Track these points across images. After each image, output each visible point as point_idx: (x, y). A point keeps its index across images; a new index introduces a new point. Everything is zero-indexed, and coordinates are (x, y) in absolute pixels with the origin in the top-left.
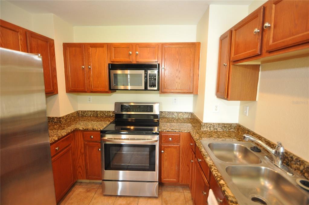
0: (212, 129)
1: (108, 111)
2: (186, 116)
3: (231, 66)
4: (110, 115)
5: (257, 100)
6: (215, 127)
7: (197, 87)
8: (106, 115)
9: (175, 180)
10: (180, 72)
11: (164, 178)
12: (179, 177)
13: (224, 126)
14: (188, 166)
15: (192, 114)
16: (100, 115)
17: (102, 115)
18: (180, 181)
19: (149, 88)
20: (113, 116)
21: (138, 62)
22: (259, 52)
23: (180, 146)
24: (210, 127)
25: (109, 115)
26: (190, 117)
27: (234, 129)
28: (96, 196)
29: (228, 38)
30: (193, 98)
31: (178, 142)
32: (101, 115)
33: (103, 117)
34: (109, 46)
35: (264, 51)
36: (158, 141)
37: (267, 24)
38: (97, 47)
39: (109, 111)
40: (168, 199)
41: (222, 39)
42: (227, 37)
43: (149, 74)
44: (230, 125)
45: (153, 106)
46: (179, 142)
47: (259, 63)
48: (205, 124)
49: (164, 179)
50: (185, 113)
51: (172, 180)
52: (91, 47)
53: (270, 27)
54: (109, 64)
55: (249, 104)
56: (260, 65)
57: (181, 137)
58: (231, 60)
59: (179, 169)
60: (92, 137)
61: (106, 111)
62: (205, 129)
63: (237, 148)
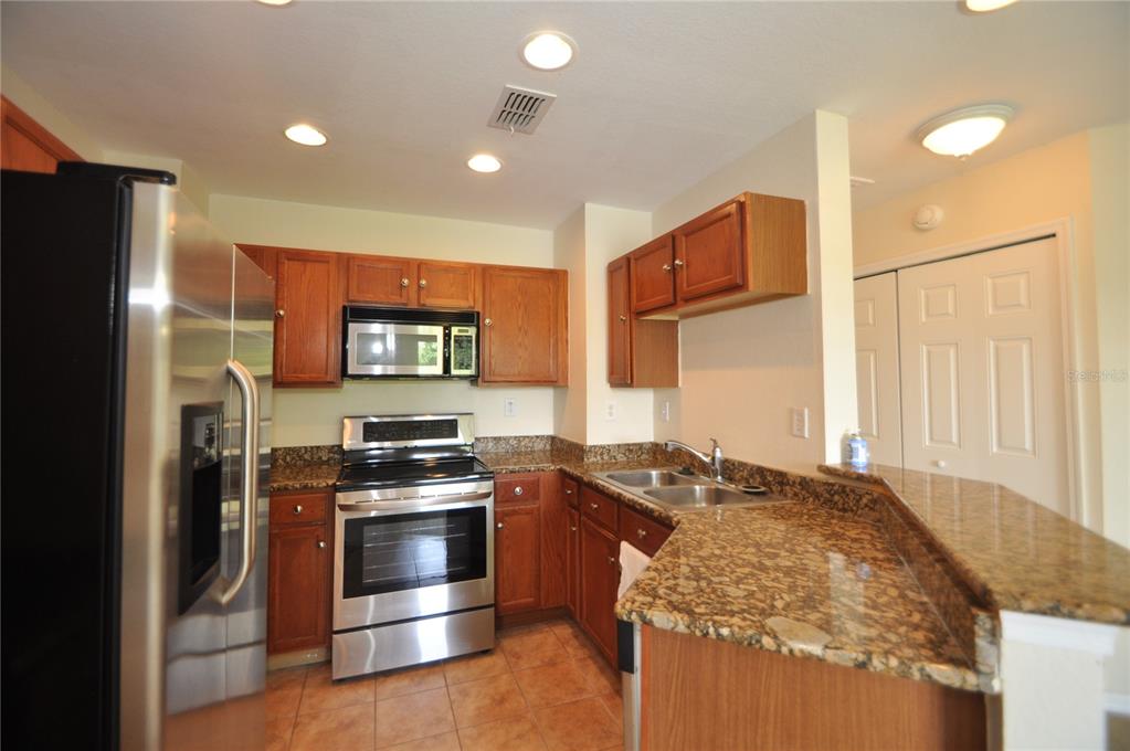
0: (606, 457)
1: (312, 448)
2: (539, 446)
3: (634, 322)
4: (320, 458)
5: (680, 385)
6: (612, 453)
7: (566, 367)
8: (305, 460)
9: (532, 599)
10: (526, 333)
11: (504, 601)
12: (538, 589)
13: (629, 449)
14: (559, 555)
15: (553, 438)
16: (284, 460)
17: (293, 458)
18: (543, 603)
19: (454, 372)
20: (329, 460)
21: (424, 305)
22: (672, 300)
23: (539, 509)
24: (602, 454)
25: (316, 457)
26: (548, 447)
27: (648, 453)
28: (307, 692)
29: (624, 270)
30: (555, 396)
31: (535, 496)
32: (288, 459)
33: (295, 465)
34: (346, 262)
35: (678, 299)
36: (492, 497)
37: (677, 262)
38: (308, 261)
39: (318, 447)
40: (518, 649)
41: (613, 269)
42: (621, 267)
43: (455, 336)
44: (640, 446)
45: (456, 421)
46: (538, 499)
47: (677, 318)
48: (591, 447)
49: (505, 604)
50: (537, 437)
51: (523, 601)
52: (289, 259)
53: (681, 266)
54: (345, 308)
55: (667, 392)
56: (677, 322)
57: (541, 485)
58: (633, 310)
59: (540, 570)
60: (299, 508)
61: (305, 448)
62: (592, 459)
63: (657, 478)
